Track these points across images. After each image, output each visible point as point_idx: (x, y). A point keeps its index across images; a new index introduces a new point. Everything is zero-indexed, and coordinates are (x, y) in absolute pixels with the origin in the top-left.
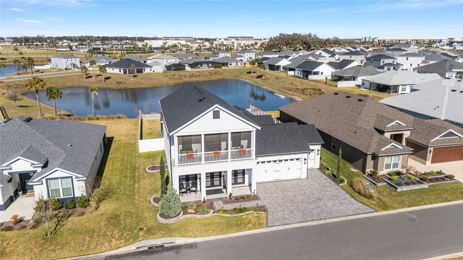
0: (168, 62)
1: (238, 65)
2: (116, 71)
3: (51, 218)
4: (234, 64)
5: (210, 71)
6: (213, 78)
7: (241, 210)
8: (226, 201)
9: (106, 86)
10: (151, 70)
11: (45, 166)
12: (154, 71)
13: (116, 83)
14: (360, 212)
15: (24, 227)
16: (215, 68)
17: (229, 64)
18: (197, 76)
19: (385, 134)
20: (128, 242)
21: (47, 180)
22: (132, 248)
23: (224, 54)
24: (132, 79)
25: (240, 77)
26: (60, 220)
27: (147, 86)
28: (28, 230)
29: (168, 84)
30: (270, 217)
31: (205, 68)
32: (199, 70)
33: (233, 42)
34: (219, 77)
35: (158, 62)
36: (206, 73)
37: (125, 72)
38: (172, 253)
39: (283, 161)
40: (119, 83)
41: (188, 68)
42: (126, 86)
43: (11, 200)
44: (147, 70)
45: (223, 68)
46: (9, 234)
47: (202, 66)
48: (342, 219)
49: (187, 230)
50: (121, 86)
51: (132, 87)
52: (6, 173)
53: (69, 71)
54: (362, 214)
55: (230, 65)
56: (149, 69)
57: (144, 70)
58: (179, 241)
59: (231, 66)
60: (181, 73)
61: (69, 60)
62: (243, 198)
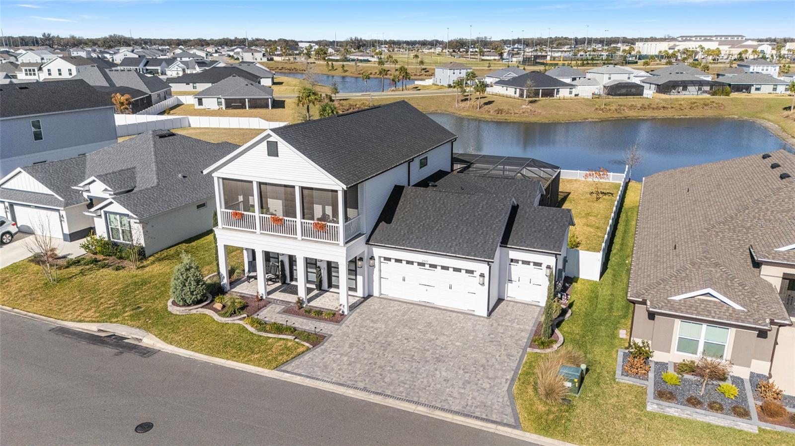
0: (612, 79)
1: (778, 91)
2: (510, 91)
4: (766, 89)
5: (695, 101)
8: (288, 309)
9: (478, 115)
10: (571, 93)
11: (117, 194)
12: (576, 95)
13: (495, 111)
16: (713, 94)
17: (754, 88)
18: (657, 108)
21: (106, 213)
22: (92, 328)
23: (761, 68)
24: (524, 106)
25: (766, 115)
27: (544, 121)
29: (587, 119)
31: (692, 93)
32: (671, 97)
34: (710, 113)
35: (595, 80)
36: (682, 102)
37: (521, 95)
39: (439, 268)
40: (500, 111)
41: (649, 93)
42: (507, 118)
44: (564, 93)
45: (735, 95)
47: (685, 88)
49: (172, 330)
50: (501, 117)
55: (757, 89)
56: (568, 90)
57: (558, 92)
59: (758, 92)
61: (457, 72)
62: (319, 314)
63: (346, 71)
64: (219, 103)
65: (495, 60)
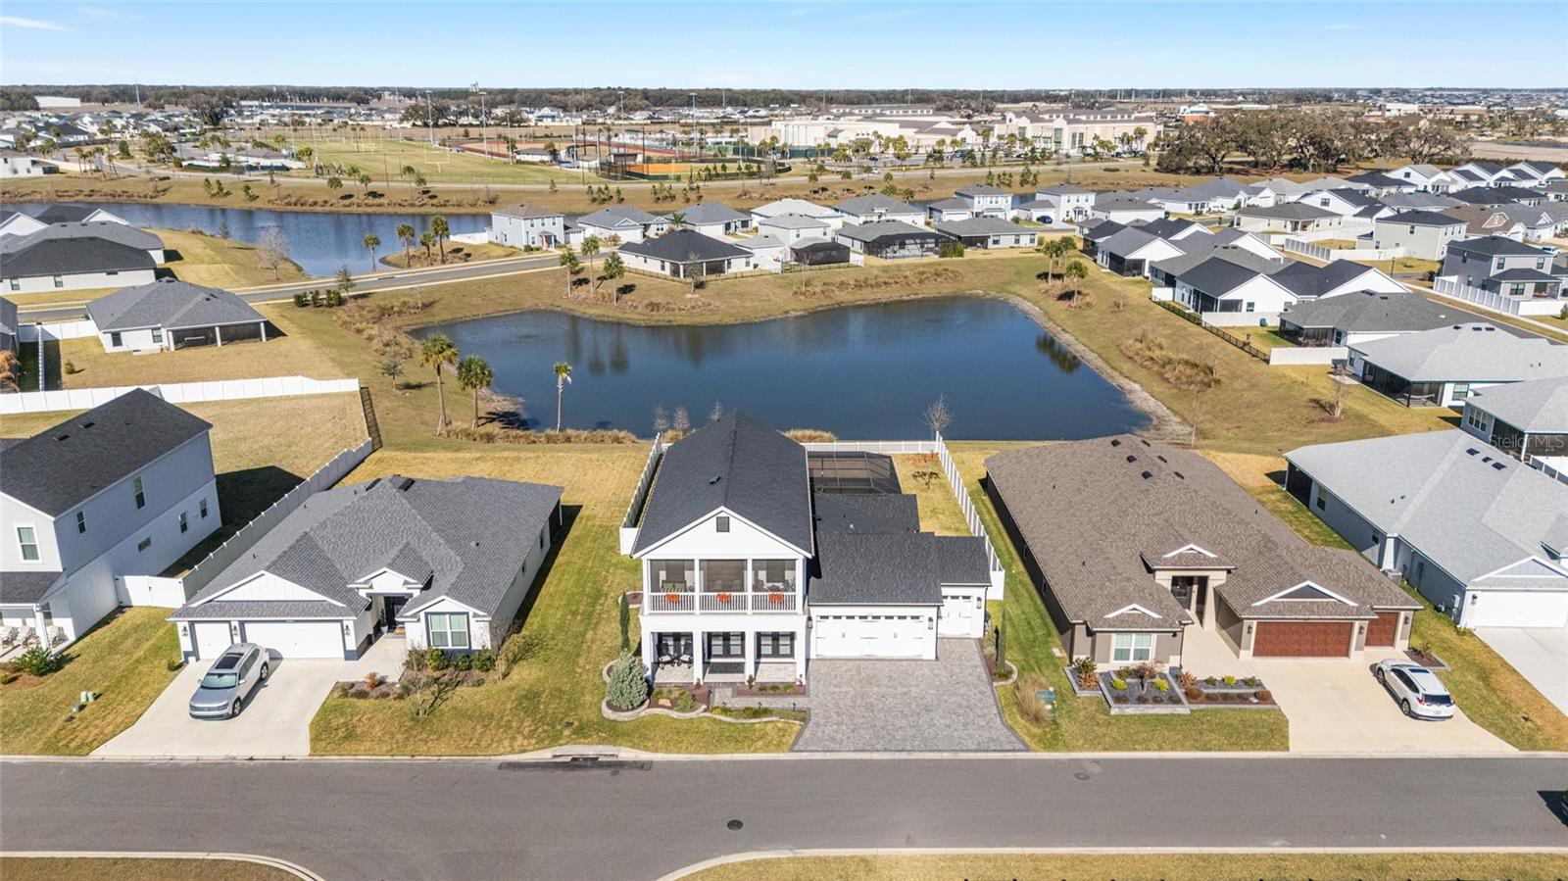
0: (801, 237)
1: (1022, 244)
2: (653, 265)
3: (428, 685)
4: (1007, 241)
5: (921, 269)
6: (929, 291)
7: (757, 713)
8: (739, 691)
9: (619, 315)
10: (748, 264)
11: (427, 586)
12: (756, 266)
13: (647, 306)
14: (992, 748)
15: (385, 695)
16: (943, 255)
17: (990, 241)
18: (878, 285)
19: (1157, 573)
20: (541, 744)
21: (427, 614)
22: (545, 755)
23: (989, 199)
24: (689, 296)
25: (1016, 288)
26: (443, 688)
27: (728, 320)
28: (390, 702)
29: (787, 312)
30: (807, 734)
31: (911, 256)
32: (889, 262)
33: (1058, 131)
34: (945, 288)
35: (774, 237)
36: (907, 273)
37: (675, 272)
38: (606, 773)
39: (883, 618)
40: (654, 306)
41: (857, 258)
42: (671, 318)
43: (369, 641)
44: (738, 266)
45: (970, 253)
46: (361, 703)
47: (902, 245)
48: (946, 755)
49: (644, 737)
50: (659, 317)
51: (686, 321)
52: (363, 593)
53: (536, 254)
54: (994, 751)
55: (996, 242)
56: (744, 260)
57: (729, 263)
58: (626, 754)
59: (996, 246)
60: (833, 272)
61: (537, 222)
62: (774, 689)
63: (254, 198)
64: (157, 339)
65: (543, 162)
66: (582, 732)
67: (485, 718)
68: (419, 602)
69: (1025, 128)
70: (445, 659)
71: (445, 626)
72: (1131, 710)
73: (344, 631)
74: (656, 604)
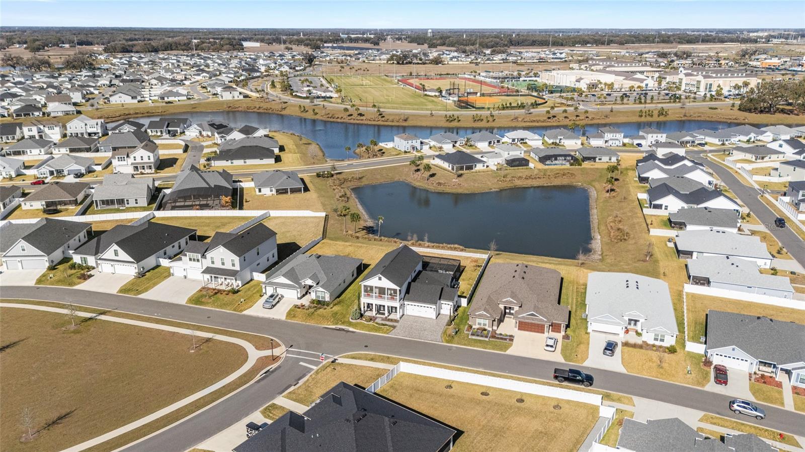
1: (612, 161)
2: (446, 165)
3: (314, 308)
4: (605, 159)
5: (558, 172)
7: (383, 325)
8: (383, 320)
9: (426, 186)
10: (484, 166)
11: (317, 284)
12: (487, 166)
15: (304, 309)
16: (572, 165)
17: (597, 159)
18: (535, 178)
19: (500, 305)
20: (333, 325)
21: (316, 291)
22: (334, 327)
23: (612, 135)
24: (454, 180)
25: (596, 183)
26: (317, 308)
27: (466, 191)
28: (305, 310)
29: (491, 189)
30: (393, 331)
31: (558, 164)
32: (547, 167)
33: (699, 82)
35: (500, 154)
36: (551, 173)
37: (453, 169)
38: (345, 332)
39: (423, 307)
40: (439, 184)
41: (533, 164)
42: (444, 189)
43: (304, 296)
44: (479, 167)
45: (586, 165)
46: (298, 310)
47: (555, 159)
49: (356, 326)
50: (440, 189)
51: (454, 191)
52: (303, 284)
53: (408, 155)
54: (434, 341)
55: (600, 159)
56: (482, 165)
57: (475, 166)
58: (351, 329)
59: (599, 161)
60: (521, 171)
61: (413, 140)
62: (391, 320)
63: (316, 114)
64: (271, 191)
65: (436, 96)
66: (343, 323)
67: (323, 317)
68: (315, 287)
69: (682, 79)
70: (319, 302)
71: (319, 294)
72: (474, 337)
73: (298, 292)
74: (365, 296)
